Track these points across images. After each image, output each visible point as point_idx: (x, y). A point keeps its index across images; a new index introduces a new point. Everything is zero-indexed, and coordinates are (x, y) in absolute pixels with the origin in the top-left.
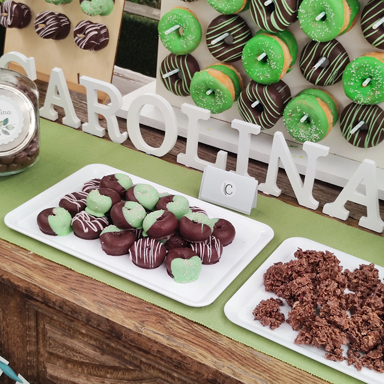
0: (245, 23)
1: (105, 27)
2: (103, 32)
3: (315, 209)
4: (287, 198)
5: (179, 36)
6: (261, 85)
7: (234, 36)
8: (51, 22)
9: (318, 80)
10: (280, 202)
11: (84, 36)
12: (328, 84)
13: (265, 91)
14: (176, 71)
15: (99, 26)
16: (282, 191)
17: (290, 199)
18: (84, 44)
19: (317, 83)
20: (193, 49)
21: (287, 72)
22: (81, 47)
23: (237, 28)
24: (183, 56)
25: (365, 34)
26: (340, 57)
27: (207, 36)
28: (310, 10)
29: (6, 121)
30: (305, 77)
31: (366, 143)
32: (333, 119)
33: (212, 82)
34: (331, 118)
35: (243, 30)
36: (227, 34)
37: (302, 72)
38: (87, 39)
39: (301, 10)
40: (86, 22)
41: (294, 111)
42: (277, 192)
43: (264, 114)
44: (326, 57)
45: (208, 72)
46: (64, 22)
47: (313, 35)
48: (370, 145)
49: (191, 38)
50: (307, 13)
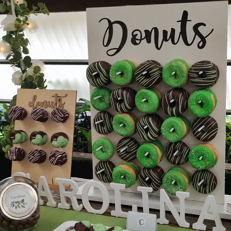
0: (135, 140)
1: (65, 153)
2: (64, 155)
3: (188, 227)
4: (173, 224)
5: (103, 152)
6: (149, 169)
7: (131, 147)
8: (37, 154)
9: (176, 162)
10: (169, 226)
11: (54, 158)
12: (182, 164)
13: (151, 171)
14: (103, 170)
15: (62, 152)
16: (169, 222)
17: (174, 224)
18: (55, 162)
19: (177, 163)
20: (111, 157)
21: (161, 161)
22: (53, 164)
23: (132, 143)
24: (106, 162)
25: (195, 136)
26: (185, 149)
27: (117, 149)
28: (166, 128)
29: (23, 201)
30: (170, 162)
31: (207, 191)
32: (188, 181)
33: (123, 171)
34: (187, 180)
35: (135, 144)
36: (127, 147)
37: (168, 159)
38: (56, 160)
39: (162, 128)
40: (55, 151)
41: (168, 179)
42: (167, 222)
43: (152, 184)
44: (179, 150)
45: (120, 167)
46: (43, 154)
47: (170, 139)
48: (210, 192)
49: (109, 152)
50: (165, 129)
